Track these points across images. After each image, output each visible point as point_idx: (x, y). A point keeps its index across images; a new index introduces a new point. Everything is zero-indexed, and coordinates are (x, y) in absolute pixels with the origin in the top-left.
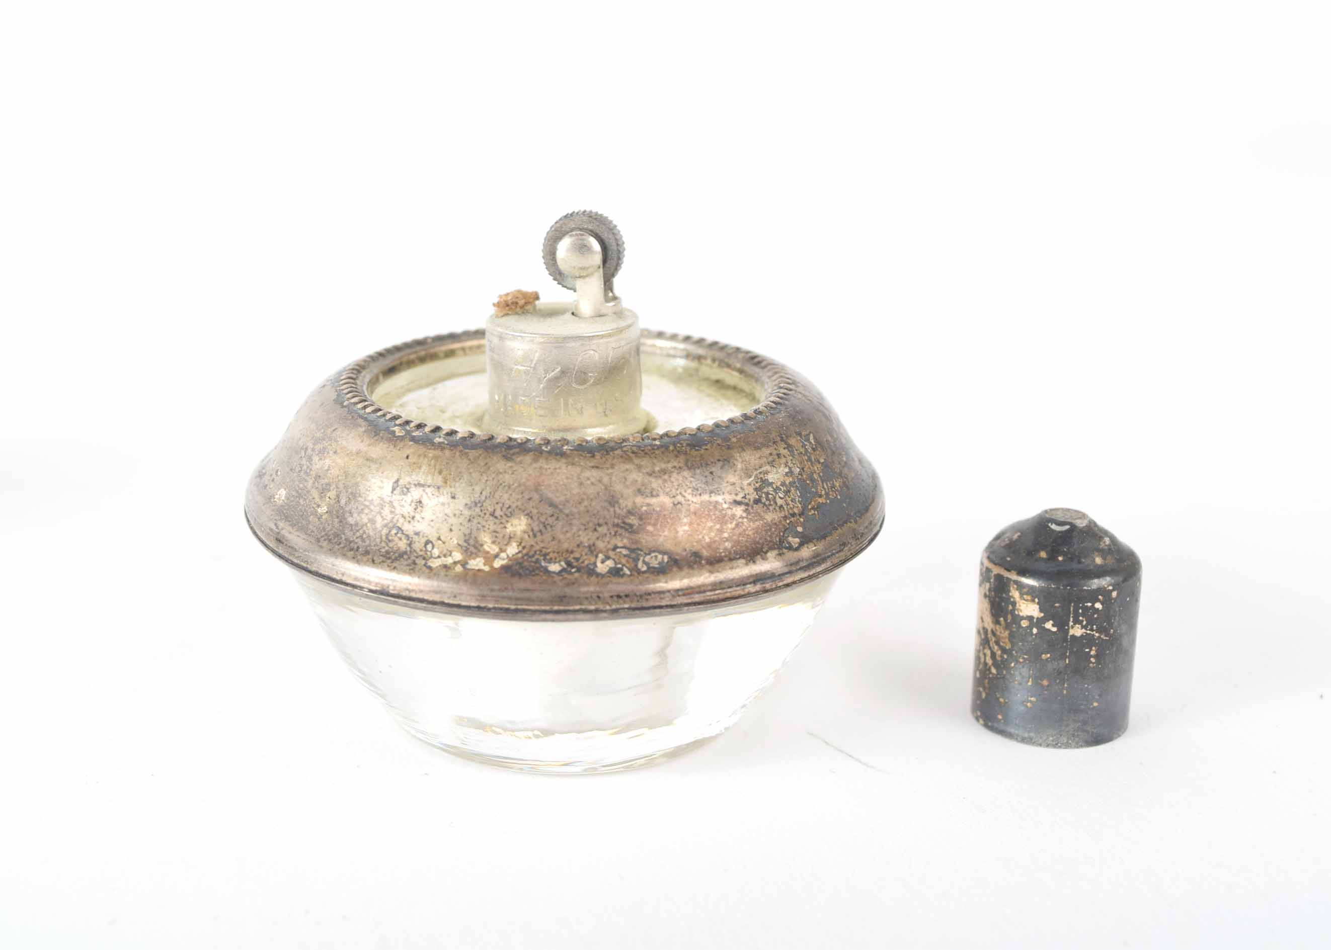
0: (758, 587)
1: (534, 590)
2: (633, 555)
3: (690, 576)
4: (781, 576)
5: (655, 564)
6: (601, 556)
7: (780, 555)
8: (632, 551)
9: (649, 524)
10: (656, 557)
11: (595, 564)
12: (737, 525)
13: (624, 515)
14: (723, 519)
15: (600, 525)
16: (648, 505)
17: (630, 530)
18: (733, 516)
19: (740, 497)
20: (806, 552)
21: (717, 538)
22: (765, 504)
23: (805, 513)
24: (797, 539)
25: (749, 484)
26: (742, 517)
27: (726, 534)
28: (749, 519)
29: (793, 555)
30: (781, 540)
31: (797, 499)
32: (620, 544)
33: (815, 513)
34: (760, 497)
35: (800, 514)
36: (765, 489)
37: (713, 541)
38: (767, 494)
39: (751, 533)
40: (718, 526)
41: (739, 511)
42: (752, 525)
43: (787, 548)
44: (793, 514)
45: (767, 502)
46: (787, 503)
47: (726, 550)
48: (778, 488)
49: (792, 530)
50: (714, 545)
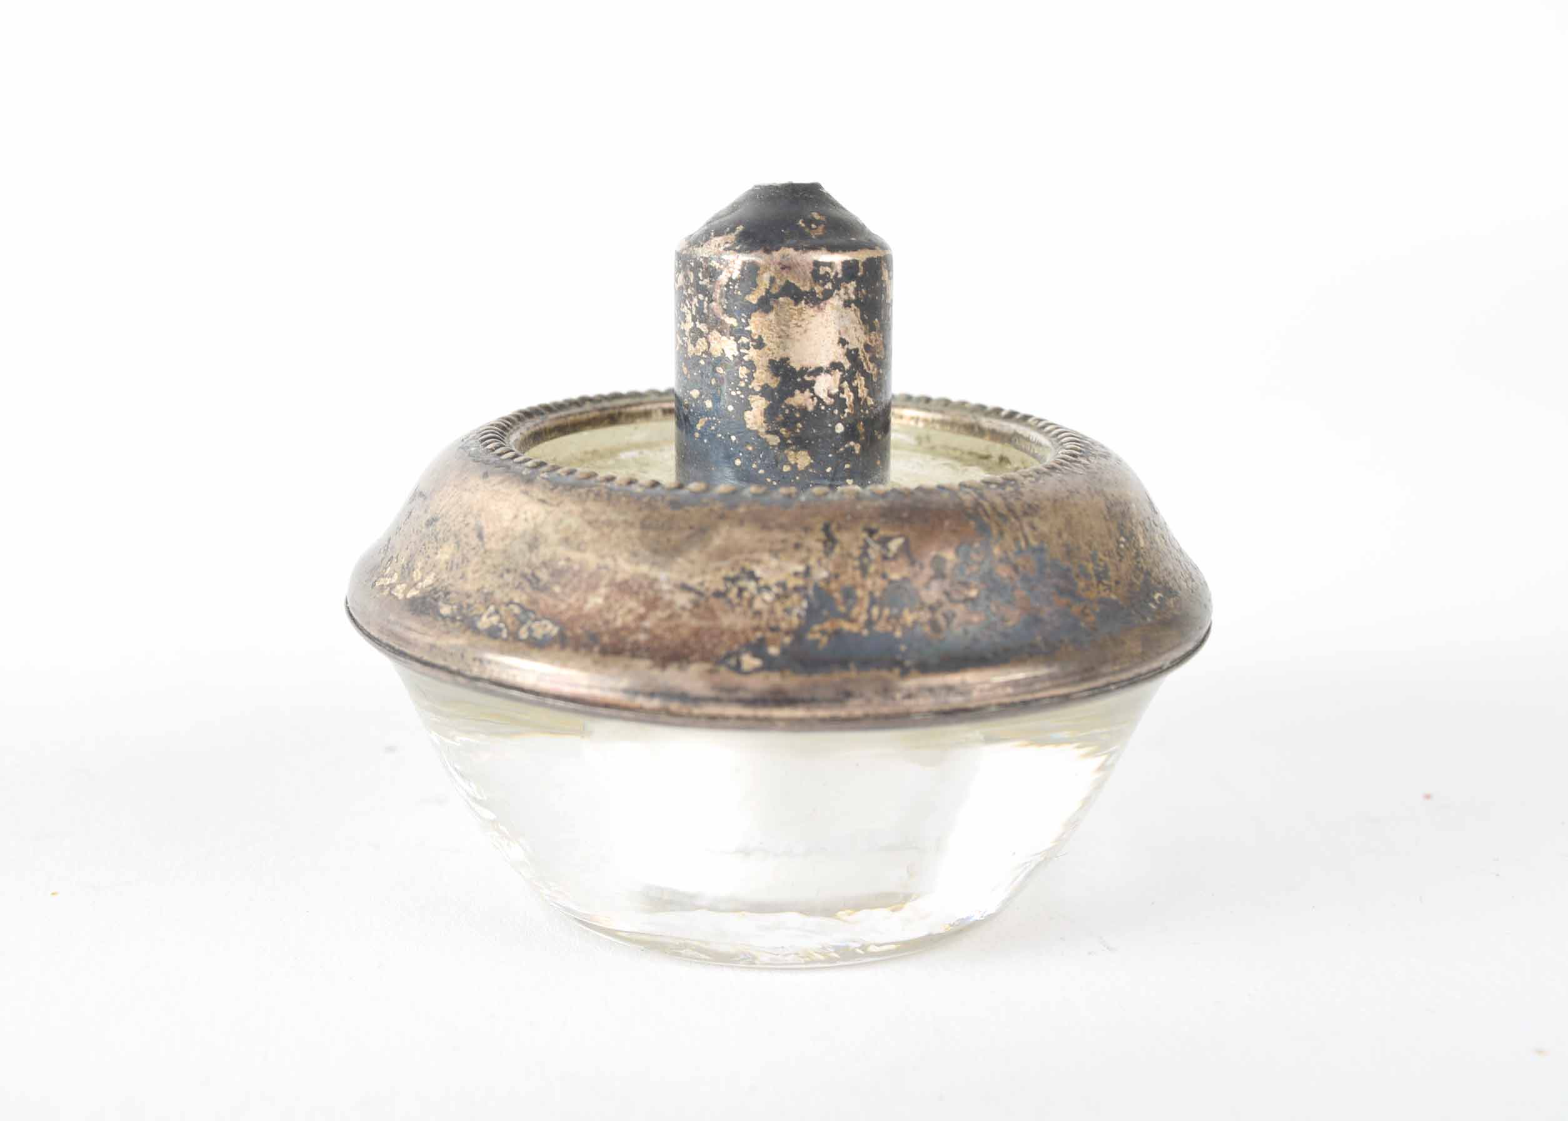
0: (655, 703)
1: (415, 631)
2: (523, 617)
4: (697, 700)
5: (539, 633)
6: (492, 608)
7: (713, 672)
8: (525, 611)
9: (559, 583)
10: (545, 626)
11: (480, 616)
12: (670, 617)
13: (538, 565)
14: (652, 604)
15: (508, 571)
16: (568, 559)
17: (535, 585)
18: (670, 604)
19: (694, 582)
20: (759, 683)
21: (633, 625)
22: (730, 602)
23: (798, 634)
24: (757, 662)
25: (719, 569)
26: (683, 608)
27: (647, 624)
28: (693, 614)
29: (736, 679)
30: (729, 656)
31: (796, 611)
32: (517, 600)
33: (825, 640)
34: (727, 591)
35: (787, 633)
36: (742, 583)
37: (625, 628)
38: (741, 590)
39: (685, 632)
40: (642, 610)
41: (683, 599)
42: (694, 623)
43: (730, 667)
44: (775, 629)
45: (736, 601)
46: (772, 612)
47: (636, 643)
48: (768, 588)
49: (758, 648)
50: (623, 633)
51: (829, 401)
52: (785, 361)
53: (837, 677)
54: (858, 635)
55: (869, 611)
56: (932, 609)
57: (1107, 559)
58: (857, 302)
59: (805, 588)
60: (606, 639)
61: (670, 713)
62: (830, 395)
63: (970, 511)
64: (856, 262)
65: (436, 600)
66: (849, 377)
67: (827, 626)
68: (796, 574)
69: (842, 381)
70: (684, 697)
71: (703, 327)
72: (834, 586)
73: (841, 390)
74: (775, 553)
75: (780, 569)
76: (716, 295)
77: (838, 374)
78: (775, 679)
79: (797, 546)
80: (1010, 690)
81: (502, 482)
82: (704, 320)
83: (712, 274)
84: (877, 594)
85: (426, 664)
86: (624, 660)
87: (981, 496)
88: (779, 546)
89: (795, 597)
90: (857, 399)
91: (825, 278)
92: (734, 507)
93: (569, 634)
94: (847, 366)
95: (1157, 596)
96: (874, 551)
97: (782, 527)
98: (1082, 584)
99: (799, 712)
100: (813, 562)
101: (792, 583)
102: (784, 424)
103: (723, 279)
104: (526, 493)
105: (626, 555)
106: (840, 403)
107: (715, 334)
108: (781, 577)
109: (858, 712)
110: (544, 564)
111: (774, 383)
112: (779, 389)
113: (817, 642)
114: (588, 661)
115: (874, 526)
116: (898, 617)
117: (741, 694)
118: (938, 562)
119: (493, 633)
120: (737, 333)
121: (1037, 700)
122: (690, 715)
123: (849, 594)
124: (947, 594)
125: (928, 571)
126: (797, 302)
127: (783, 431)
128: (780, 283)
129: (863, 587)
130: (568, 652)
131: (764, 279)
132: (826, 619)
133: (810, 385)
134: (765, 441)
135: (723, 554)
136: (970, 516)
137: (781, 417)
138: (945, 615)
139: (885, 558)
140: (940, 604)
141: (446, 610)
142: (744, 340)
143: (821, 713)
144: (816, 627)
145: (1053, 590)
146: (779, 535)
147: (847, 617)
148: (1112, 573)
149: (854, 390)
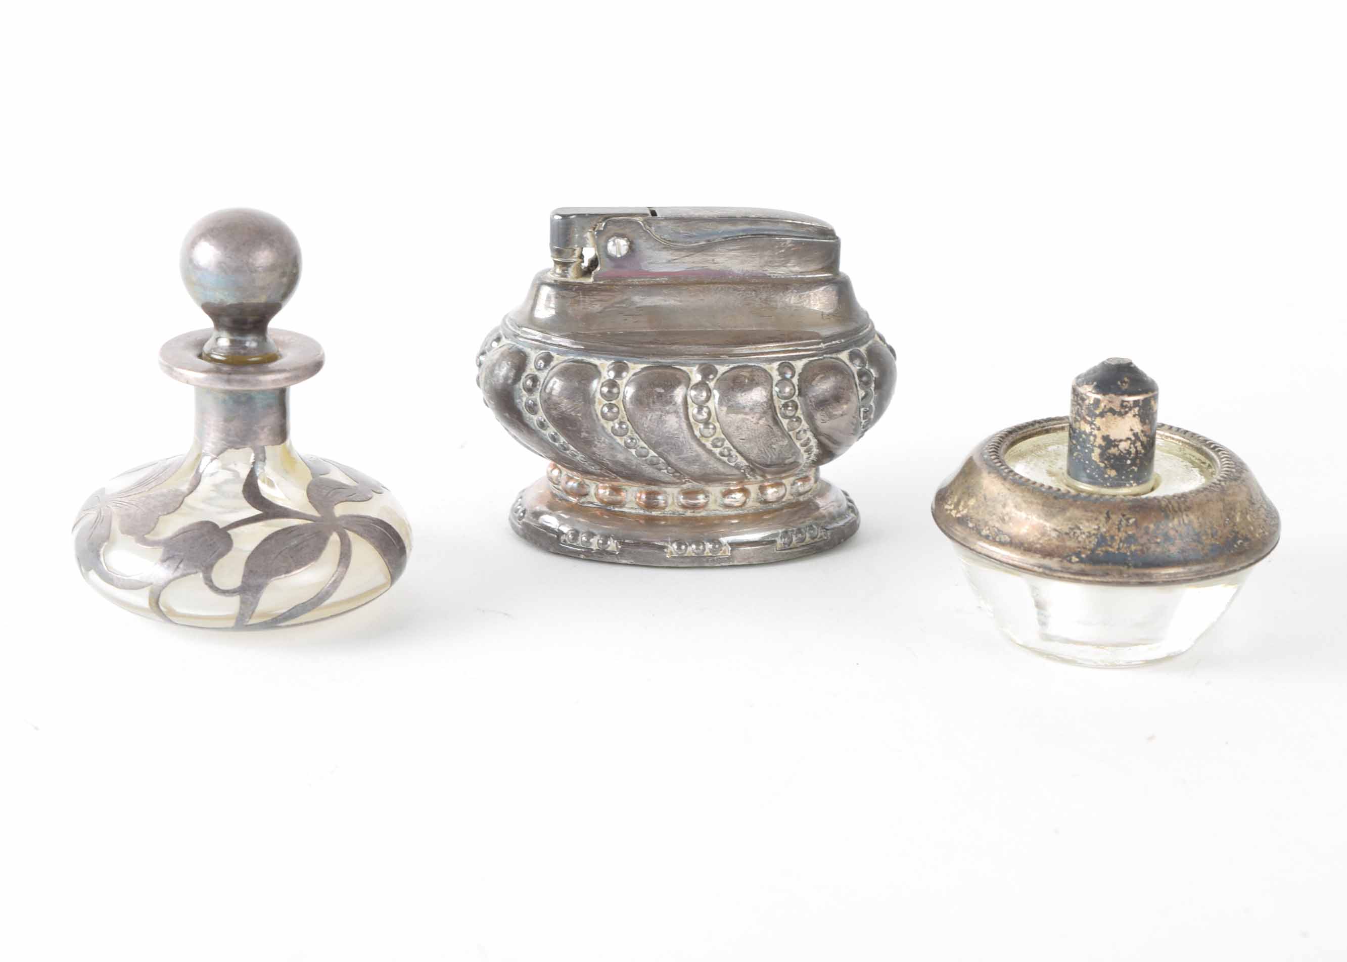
0: (1041, 570)
2: (998, 533)
3: (1011, 552)
4: (1055, 571)
5: (1003, 540)
6: (987, 528)
7: (1061, 561)
8: (999, 531)
9: (1011, 523)
10: (1005, 538)
11: (983, 530)
12: (1049, 540)
14: (1043, 535)
16: (1016, 515)
18: (1049, 535)
19: (1058, 528)
20: (1076, 567)
21: (1036, 541)
22: (1070, 537)
23: (1093, 551)
24: (1077, 560)
25: (1067, 525)
26: (1054, 537)
27: (1041, 541)
28: (1057, 540)
29: (1069, 565)
30: (1067, 556)
31: (1093, 542)
32: (996, 526)
33: (1102, 554)
34: (1070, 532)
35: (1089, 550)
36: (1075, 531)
37: (1033, 542)
38: (1075, 533)
39: (1053, 546)
40: (1039, 536)
41: (1054, 534)
42: (1058, 543)
43: (1068, 561)
44: (1084, 548)
45: (1072, 536)
46: (1084, 541)
47: (1036, 548)
48: (1084, 533)
49: (1078, 555)
50: (1032, 544)
51: (1125, 452)
52: (1108, 436)
53: (1105, 567)
54: (1114, 553)
55: (1119, 545)
56: (1142, 545)
57: (1218, 528)
58: (1139, 415)
59: (1097, 534)
60: (1026, 545)
61: (1045, 574)
62: (1126, 450)
63: (1163, 509)
64: (1139, 400)
65: (967, 520)
66: (1134, 443)
67: (1104, 549)
68: (1095, 529)
69: (1131, 444)
70: (1050, 569)
71: (1078, 418)
72: (1107, 535)
73: (1130, 448)
74: (1088, 521)
75: (1090, 527)
76: (1084, 408)
77: (1129, 442)
78: (1083, 566)
79: (1096, 519)
80: (1167, 576)
81: (995, 477)
82: (1079, 415)
83: (1083, 400)
84: (1123, 539)
85: (962, 544)
86: (1031, 554)
87: (1170, 502)
88: (1090, 518)
89: (1093, 537)
90: (1137, 452)
91: (1126, 407)
92: (1075, 501)
93: (1013, 541)
94: (1133, 438)
95: (1239, 542)
96: (1124, 523)
97: (1092, 511)
98: (1204, 538)
99: (1090, 578)
100: (1101, 525)
101: (1093, 532)
102: (1106, 459)
103: (1087, 402)
104: (1003, 484)
105: (1036, 515)
106: (1129, 452)
107: (1082, 422)
108: (1089, 530)
109: (1110, 580)
110: (1007, 514)
111: (1103, 444)
112: (1105, 446)
113: (1099, 554)
114: (1019, 553)
115: (1125, 513)
116: (1129, 547)
117: (1070, 570)
118: (1147, 528)
119: (987, 537)
120: (1091, 423)
121: (1178, 581)
122: (1052, 575)
123: (1112, 538)
124: (1149, 540)
125: (1143, 531)
126: (1114, 415)
127: (1106, 462)
128: (1108, 407)
129: (1118, 536)
130: (1012, 549)
131: (1102, 405)
132: (1103, 546)
133: (1117, 446)
134: (1099, 465)
135: (1070, 519)
136: (1163, 511)
137: (1105, 457)
138: (1147, 548)
139: (1127, 526)
140: (1145, 544)
141: (971, 525)
142: (1093, 426)
143: (1097, 579)
144: (1099, 549)
145: (1191, 540)
146: (1090, 514)
147: (1110, 546)
148: (1219, 533)
149: (1136, 448)
